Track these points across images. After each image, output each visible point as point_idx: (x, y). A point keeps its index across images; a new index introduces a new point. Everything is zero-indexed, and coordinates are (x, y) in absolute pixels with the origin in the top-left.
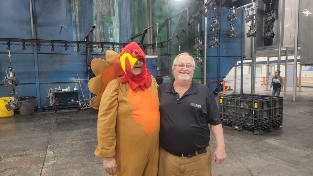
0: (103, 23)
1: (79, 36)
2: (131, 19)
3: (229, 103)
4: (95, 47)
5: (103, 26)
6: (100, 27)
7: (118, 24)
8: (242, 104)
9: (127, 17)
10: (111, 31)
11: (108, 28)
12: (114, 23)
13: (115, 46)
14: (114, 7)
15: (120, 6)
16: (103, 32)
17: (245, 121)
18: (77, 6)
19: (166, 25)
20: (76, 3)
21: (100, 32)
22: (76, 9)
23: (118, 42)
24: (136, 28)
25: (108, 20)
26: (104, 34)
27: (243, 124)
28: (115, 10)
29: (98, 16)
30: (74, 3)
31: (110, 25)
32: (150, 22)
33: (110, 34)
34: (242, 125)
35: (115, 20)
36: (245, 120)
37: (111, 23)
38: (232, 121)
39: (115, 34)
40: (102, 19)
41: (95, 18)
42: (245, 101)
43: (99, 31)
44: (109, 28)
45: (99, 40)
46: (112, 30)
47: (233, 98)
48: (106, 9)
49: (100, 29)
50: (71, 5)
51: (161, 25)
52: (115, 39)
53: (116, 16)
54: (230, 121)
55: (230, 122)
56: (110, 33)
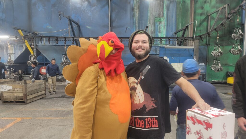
0: (154, 23)
2: (176, 18)
5: (154, 25)
6: (152, 26)
7: (165, 23)
9: (173, 17)
10: (160, 29)
11: (157, 26)
12: (162, 23)
13: (162, 40)
14: (163, 10)
15: (168, 9)
18: (137, 13)
19: (206, 20)
20: (137, 10)
21: (152, 29)
22: (137, 15)
23: (165, 36)
24: (180, 25)
25: (158, 20)
26: (154, 31)
28: (164, 12)
29: (152, 18)
30: (136, 10)
31: (159, 24)
32: (191, 19)
35: (164, 20)
37: (160, 23)
39: (162, 30)
40: (154, 20)
41: (149, 20)
43: (151, 29)
46: (160, 27)
48: (157, 13)
49: (152, 27)
50: (134, 12)
51: (202, 21)
52: (163, 34)
53: (164, 17)
56: (159, 30)
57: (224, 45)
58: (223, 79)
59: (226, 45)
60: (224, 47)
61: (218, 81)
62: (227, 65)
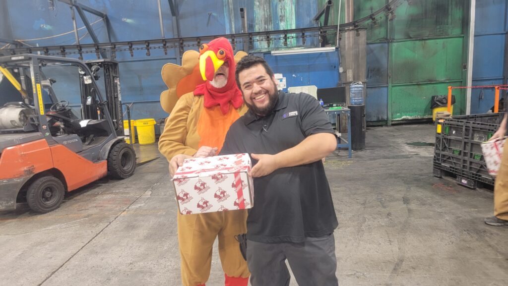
0: (269, 0)
1: (233, 26)
3: (454, 132)
4: (258, 40)
5: (269, 4)
8: (475, 135)
10: (281, 12)
11: (276, 6)
13: (289, 35)
16: (270, 15)
17: (479, 171)
21: (265, 15)
23: (294, 27)
26: (270, 18)
27: (476, 175)
31: (280, 1)
33: (281, 16)
34: (473, 177)
36: (481, 167)
38: (456, 169)
39: (288, 14)
42: (481, 129)
43: (263, 13)
44: (279, 6)
45: (263, 28)
46: (283, 8)
47: (459, 123)
49: (264, 10)
52: (289, 23)
54: (453, 168)
55: (453, 171)
56: (280, 14)
57: (426, 38)
58: (426, 112)
59: (429, 38)
60: (425, 43)
61: (414, 118)
62: (432, 81)
